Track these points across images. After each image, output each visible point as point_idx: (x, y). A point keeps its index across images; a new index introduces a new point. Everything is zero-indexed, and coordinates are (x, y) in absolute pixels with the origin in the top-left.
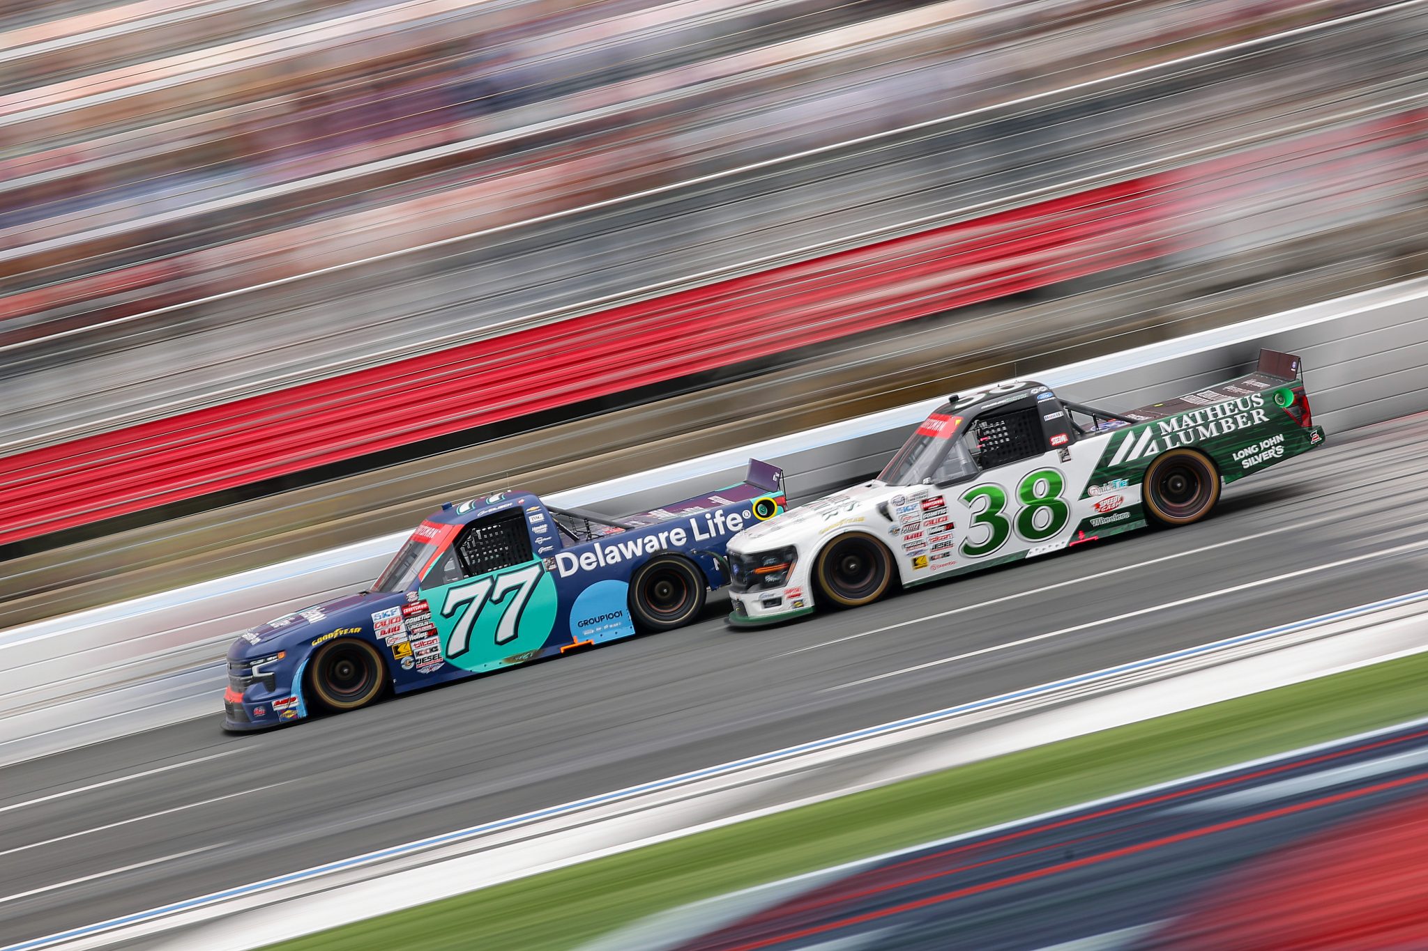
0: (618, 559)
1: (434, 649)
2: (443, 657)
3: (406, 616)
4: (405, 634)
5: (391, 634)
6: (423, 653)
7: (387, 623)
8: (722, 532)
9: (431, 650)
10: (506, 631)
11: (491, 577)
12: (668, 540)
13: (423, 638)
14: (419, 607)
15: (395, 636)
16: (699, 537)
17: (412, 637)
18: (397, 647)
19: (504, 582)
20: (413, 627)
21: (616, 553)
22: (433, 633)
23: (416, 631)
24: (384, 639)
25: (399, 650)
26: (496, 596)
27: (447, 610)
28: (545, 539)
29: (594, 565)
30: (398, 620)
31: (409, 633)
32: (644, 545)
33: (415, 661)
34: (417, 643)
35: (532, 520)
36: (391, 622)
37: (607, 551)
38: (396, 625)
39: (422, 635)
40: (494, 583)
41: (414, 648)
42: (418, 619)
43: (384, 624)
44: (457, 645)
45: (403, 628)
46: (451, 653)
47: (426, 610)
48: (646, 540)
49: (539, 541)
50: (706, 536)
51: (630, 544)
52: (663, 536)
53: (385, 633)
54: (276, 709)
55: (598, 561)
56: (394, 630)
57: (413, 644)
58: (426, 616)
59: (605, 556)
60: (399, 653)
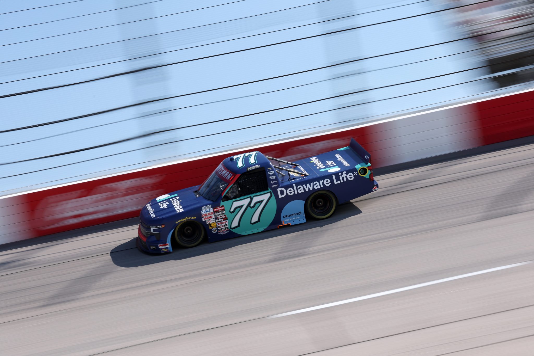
0: (303, 191)
1: (226, 225)
2: (229, 228)
3: (215, 212)
4: (214, 219)
5: (209, 219)
6: (221, 226)
7: (207, 214)
8: (345, 180)
9: (224, 226)
10: (255, 219)
11: (250, 197)
12: (323, 183)
13: (221, 221)
14: (221, 208)
15: (210, 220)
16: (336, 183)
17: (217, 221)
18: (210, 224)
19: (256, 199)
20: (218, 216)
21: (302, 188)
22: (225, 219)
23: (219, 218)
24: (205, 221)
25: (212, 225)
26: (252, 205)
27: (232, 210)
28: (275, 182)
29: (293, 193)
30: (212, 213)
31: (216, 219)
32: (313, 185)
33: (218, 230)
34: (219, 223)
35: (270, 173)
36: (209, 214)
37: (298, 187)
38: (211, 215)
39: (221, 220)
40: (252, 200)
41: (217, 225)
42: (220, 213)
43: (206, 215)
44: (235, 224)
45: (213, 217)
46: (232, 227)
47: (223, 210)
48: (314, 183)
49: (272, 182)
50: (339, 182)
51: (308, 185)
52: (321, 182)
53: (206, 219)
54: (160, 248)
55: (294, 192)
56: (210, 217)
57: (217, 223)
58: (223, 212)
59: (297, 189)
60: (211, 226)
